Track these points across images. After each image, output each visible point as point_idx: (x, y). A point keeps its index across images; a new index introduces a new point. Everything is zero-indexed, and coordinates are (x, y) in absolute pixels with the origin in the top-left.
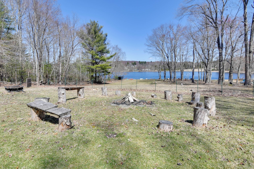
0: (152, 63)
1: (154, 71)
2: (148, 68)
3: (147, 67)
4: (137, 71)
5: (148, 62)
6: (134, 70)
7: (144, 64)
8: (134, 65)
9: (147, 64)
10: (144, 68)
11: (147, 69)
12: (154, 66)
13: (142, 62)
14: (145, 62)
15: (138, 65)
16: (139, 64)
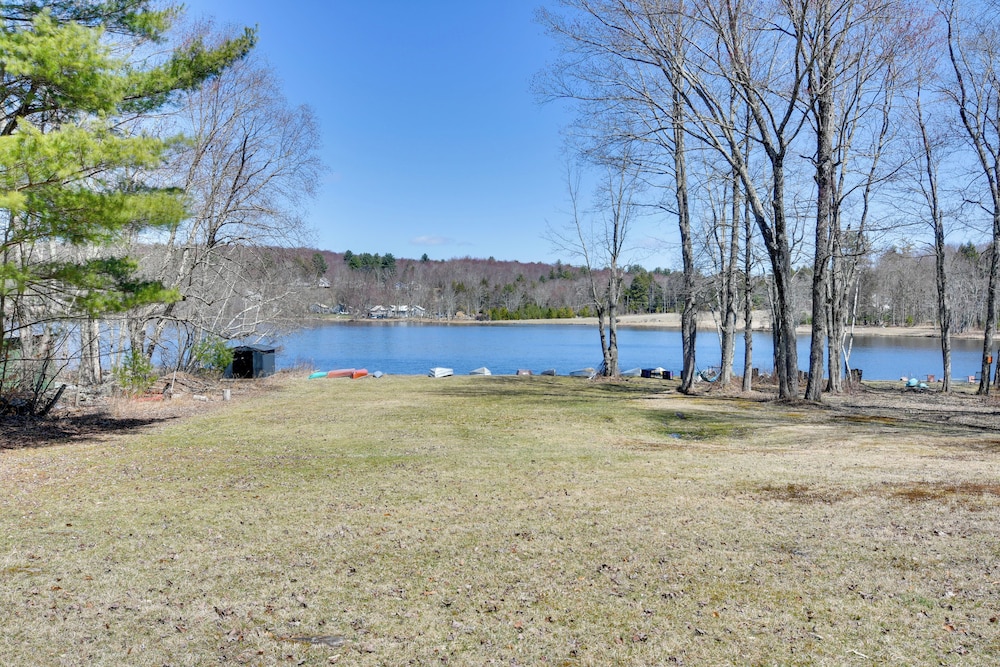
0: (435, 267)
1: (449, 321)
2: (406, 296)
3: (404, 292)
4: (338, 318)
5: (409, 263)
6: (315, 312)
7: (378, 271)
8: (314, 277)
9: (400, 271)
10: (382, 298)
11: (404, 308)
12: (449, 287)
13: (366, 258)
14: (388, 262)
15: (342, 277)
16: (344, 268)
